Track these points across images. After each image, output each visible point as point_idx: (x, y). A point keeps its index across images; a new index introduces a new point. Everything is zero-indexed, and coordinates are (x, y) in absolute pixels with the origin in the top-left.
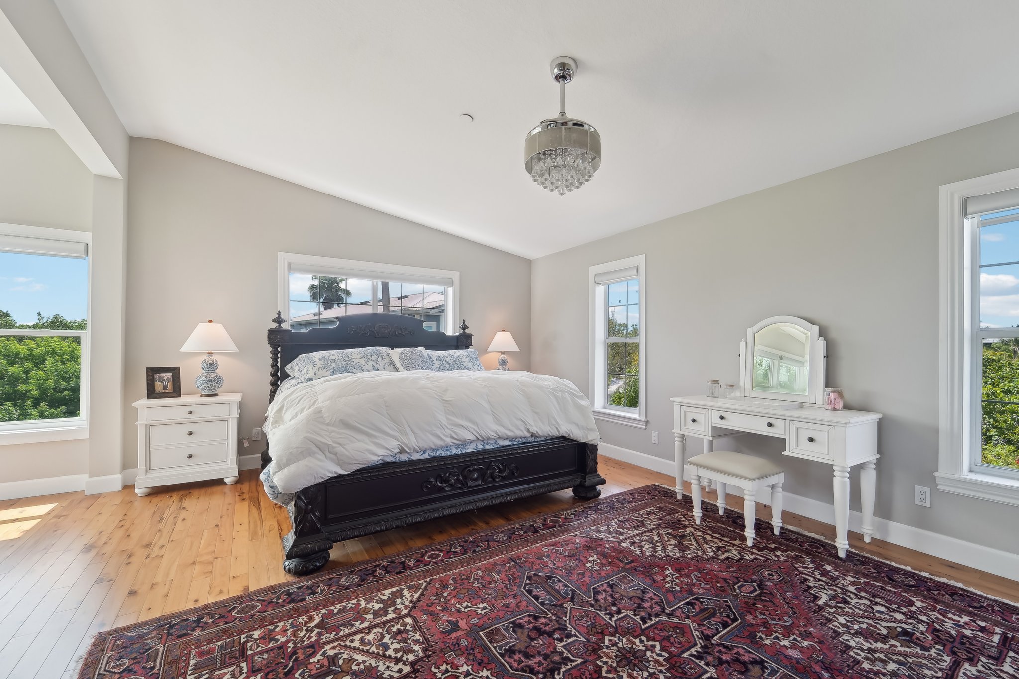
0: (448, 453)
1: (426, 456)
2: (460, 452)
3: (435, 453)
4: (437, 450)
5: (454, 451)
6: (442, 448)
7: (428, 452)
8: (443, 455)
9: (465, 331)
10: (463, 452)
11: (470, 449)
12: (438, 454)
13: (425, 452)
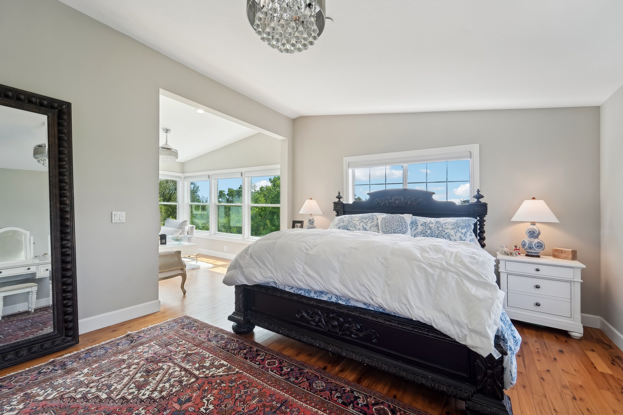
0: (307, 295)
1: (292, 291)
2: (316, 297)
3: (298, 291)
4: (301, 289)
5: (312, 295)
6: (305, 290)
7: (294, 289)
8: (303, 294)
9: (480, 200)
10: (318, 298)
11: (325, 298)
12: (299, 292)
13: (292, 288)
